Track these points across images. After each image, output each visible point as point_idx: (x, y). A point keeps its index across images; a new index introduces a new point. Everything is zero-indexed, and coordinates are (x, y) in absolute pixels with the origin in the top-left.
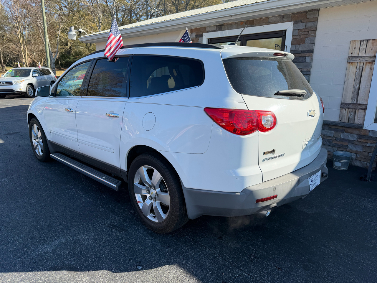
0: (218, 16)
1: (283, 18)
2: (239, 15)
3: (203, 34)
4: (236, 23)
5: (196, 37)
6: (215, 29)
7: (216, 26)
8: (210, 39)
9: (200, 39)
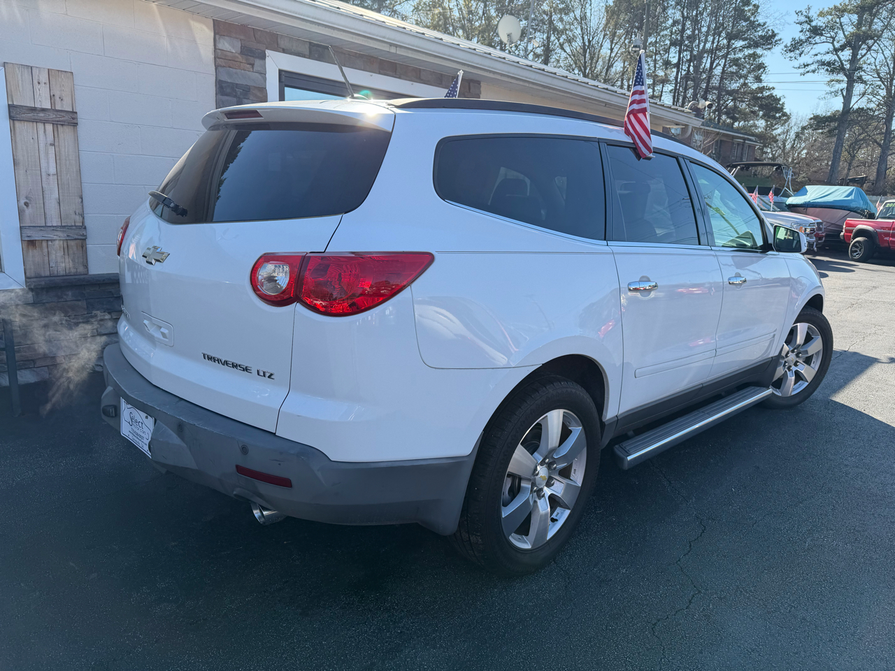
3: (268, 52)
4: (361, 56)
5: (242, 53)
6: (307, 53)
7: (310, 43)
8: (283, 73)
9: (258, 62)
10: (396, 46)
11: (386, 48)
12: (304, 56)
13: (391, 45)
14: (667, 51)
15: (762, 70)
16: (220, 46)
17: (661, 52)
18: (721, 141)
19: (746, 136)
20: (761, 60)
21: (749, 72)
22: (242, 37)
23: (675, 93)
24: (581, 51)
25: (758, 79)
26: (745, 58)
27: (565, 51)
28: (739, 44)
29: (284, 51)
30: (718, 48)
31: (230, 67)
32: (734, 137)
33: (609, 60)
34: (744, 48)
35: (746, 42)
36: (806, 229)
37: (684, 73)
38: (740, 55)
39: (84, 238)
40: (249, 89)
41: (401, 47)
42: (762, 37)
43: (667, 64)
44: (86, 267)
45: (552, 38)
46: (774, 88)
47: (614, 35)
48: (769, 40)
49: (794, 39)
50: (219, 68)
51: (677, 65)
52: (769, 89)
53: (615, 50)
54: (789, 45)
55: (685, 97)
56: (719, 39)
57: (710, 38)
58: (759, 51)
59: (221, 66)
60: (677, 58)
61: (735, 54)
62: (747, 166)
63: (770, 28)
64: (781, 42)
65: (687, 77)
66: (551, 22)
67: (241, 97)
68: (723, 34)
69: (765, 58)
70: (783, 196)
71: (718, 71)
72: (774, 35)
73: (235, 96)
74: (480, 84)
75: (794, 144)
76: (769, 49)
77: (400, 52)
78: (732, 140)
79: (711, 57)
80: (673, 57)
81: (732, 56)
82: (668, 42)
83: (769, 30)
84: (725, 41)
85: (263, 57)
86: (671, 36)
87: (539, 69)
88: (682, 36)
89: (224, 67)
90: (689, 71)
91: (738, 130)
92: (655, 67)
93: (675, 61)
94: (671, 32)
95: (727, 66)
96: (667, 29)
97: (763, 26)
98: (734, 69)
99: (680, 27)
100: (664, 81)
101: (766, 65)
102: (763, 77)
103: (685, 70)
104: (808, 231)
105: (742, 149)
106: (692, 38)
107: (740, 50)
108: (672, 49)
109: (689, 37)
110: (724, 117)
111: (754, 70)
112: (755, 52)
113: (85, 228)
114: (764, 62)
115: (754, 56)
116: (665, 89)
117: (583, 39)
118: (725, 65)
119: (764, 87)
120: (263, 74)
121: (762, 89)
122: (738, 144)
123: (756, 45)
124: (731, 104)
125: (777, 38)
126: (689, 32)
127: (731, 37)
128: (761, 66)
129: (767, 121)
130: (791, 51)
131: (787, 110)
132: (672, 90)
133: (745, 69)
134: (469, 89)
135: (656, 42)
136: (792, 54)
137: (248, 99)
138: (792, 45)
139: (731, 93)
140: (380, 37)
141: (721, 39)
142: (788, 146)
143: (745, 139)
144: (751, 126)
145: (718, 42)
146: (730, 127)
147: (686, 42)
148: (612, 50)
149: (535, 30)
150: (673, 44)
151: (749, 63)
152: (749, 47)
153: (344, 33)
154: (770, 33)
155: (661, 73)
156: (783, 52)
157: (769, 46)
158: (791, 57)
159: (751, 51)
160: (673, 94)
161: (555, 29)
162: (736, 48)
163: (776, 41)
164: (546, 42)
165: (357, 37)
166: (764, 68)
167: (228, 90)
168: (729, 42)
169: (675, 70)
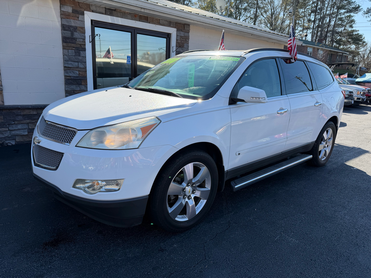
0: (133, 4)
1: (170, 23)
2: (149, 10)
3: (85, 12)
4: (130, 14)
5: (73, 12)
6: (104, 12)
7: (105, 8)
8: (93, 21)
9: (80, 16)
10: (144, 9)
11: (139, 10)
12: (103, 14)
13: (142, 8)
14: (310, 15)
15: (353, 23)
16: (63, 9)
17: (307, 16)
18: (331, 54)
19: (343, 52)
20: (353, 18)
21: (347, 24)
22: (73, 6)
23: (312, 33)
24: (270, 16)
25: (351, 26)
26: (345, 18)
27: (264, 17)
28: (343, 11)
29: (93, 11)
30: (333, 13)
31: (67, 18)
32: (337, 52)
33: (283, 19)
34: (345, 13)
35: (346, 10)
36: (360, 92)
37: (317, 24)
38: (343, 16)
39: (1, 90)
40: (77, 28)
41: (146, 9)
42: (353, 8)
43: (309, 21)
44: (3, 102)
45: (258, 11)
46: (358, 31)
47: (285, 8)
48: (356, 9)
49: (368, 8)
50: (63, 19)
51: (314, 21)
52: (356, 31)
53: (286, 15)
54: (366, 11)
55: (317, 35)
56: (333, 9)
57: (329, 9)
58: (352, 14)
59: (63, 18)
60: (314, 18)
61: (341, 16)
62: (339, 65)
63: (358, 4)
64: (362, 10)
65: (318, 26)
66: (257, 4)
67: (73, 31)
68: (335, 7)
69: (355, 17)
70: (354, 78)
71: (332, 23)
72: (359, 7)
73: (70, 31)
74: (189, 26)
75: (369, 55)
76: (357, 13)
77: (146, 11)
78: (337, 53)
79: (329, 17)
80: (312, 18)
81: (339, 17)
82: (310, 11)
83: (357, 5)
84: (336, 10)
85: (83, 14)
86: (312, 8)
87: (217, 19)
88: (316, 9)
89: (65, 18)
90: (319, 24)
91: (341, 50)
92: (304, 22)
93: (313, 19)
94: (312, 7)
95: (337, 21)
96: (310, 5)
97: (354, 3)
98: (340, 22)
99: (315, 5)
100: (308, 28)
101: (355, 20)
102: (354, 25)
103: (317, 23)
104: (362, 93)
105: (342, 58)
106: (321, 9)
107: (343, 14)
108: (312, 14)
109: (319, 9)
110: (335, 44)
111: (349, 23)
112: (350, 15)
113: (2, 86)
114: (354, 19)
115: (350, 16)
116: (308, 32)
117: (271, 11)
118: (336, 21)
119: (354, 30)
120: (83, 22)
121: (353, 31)
122: (340, 55)
123: (351, 11)
124: (339, 38)
125: (360, 8)
126: (319, 6)
127: (339, 8)
128: (353, 21)
129: (356, 46)
130: (366, 13)
131: (365, 40)
132: (311, 32)
133: (345, 23)
134: (184, 28)
135: (305, 11)
136: (367, 15)
137: (76, 32)
138: (367, 11)
139: (338, 33)
140: (135, 4)
141: (334, 9)
142: (366, 57)
143: (343, 53)
144: (348, 48)
145: (333, 10)
146: (337, 48)
147: (318, 11)
148: (284, 15)
149: (251, 7)
150: (312, 12)
151: (347, 20)
152: (347, 12)
153: (118, 3)
154: (357, 6)
155: (306, 25)
156: (363, 14)
157: (356, 12)
158: (366, 16)
159: (348, 14)
160: (311, 34)
161: (259, 8)
162: (341, 13)
163: (360, 9)
164: (255, 13)
165: (125, 5)
166: (354, 22)
167: (67, 28)
168: (338, 11)
169: (313, 23)
